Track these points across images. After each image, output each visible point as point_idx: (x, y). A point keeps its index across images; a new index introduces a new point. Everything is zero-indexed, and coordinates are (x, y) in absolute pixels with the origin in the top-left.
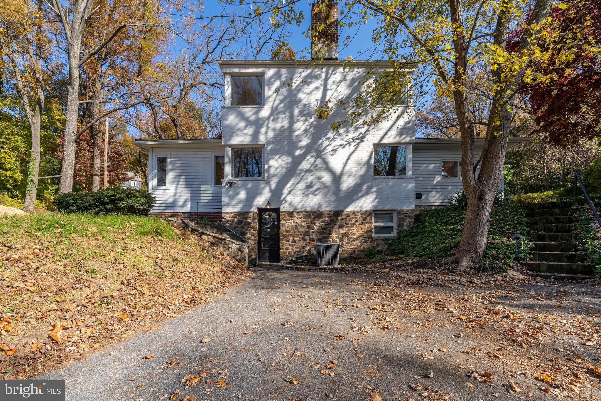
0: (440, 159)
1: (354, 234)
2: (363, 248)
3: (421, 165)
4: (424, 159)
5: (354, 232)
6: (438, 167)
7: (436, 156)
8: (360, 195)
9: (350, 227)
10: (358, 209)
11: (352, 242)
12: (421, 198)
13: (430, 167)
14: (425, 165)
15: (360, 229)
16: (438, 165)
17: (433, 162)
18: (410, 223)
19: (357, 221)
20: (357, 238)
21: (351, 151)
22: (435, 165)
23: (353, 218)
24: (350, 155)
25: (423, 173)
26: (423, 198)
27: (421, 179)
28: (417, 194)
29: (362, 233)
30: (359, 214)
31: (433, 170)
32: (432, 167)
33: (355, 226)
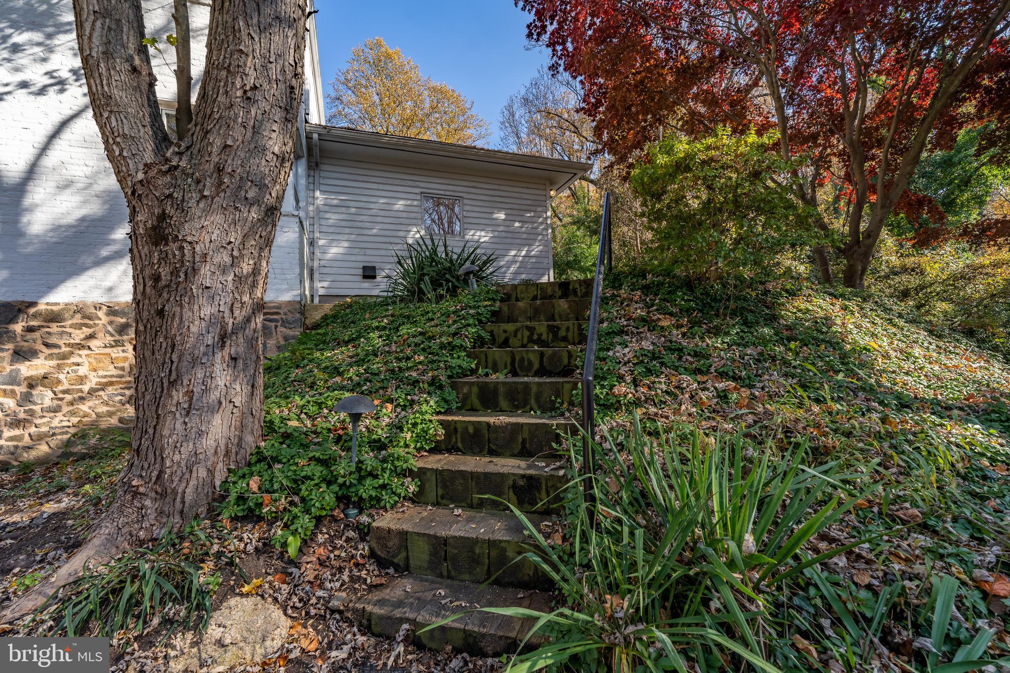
0: (418, 191)
1: (82, 380)
2: (121, 420)
3: (374, 199)
4: (381, 187)
5: (83, 371)
6: (416, 209)
7: (410, 183)
8: (105, 252)
9: (64, 357)
10: (97, 297)
11: (71, 403)
12: (374, 277)
13: (396, 207)
14: (382, 201)
15: (107, 361)
16: (415, 203)
17: (404, 196)
18: (286, 338)
19: (91, 337)
20: (92, 392)
21: (68, 112)
22: (409, 202)
23: (79, 326)
24: (64, 124)
25: (379, 219)
26: (378, 279)
27: (375, 231)
28: (364, 268)
29: (115, 372)
30: (101, 314)
31: (404, 215)
32: (400, 205)
33: (84, 352)
